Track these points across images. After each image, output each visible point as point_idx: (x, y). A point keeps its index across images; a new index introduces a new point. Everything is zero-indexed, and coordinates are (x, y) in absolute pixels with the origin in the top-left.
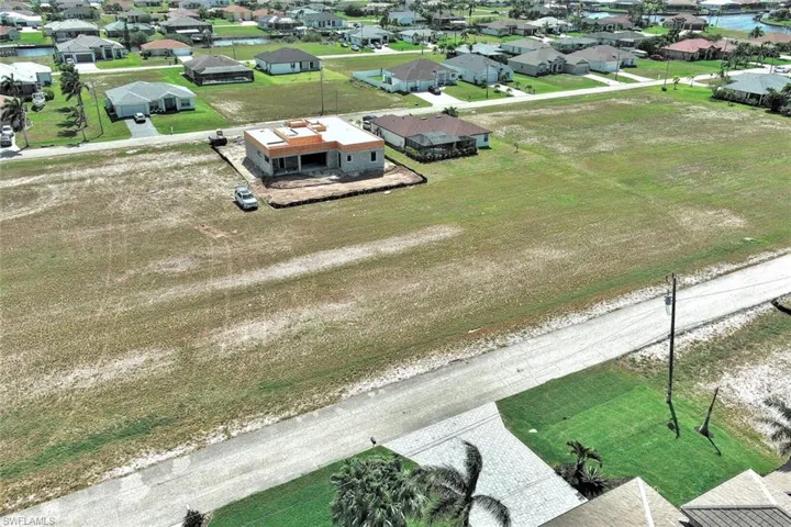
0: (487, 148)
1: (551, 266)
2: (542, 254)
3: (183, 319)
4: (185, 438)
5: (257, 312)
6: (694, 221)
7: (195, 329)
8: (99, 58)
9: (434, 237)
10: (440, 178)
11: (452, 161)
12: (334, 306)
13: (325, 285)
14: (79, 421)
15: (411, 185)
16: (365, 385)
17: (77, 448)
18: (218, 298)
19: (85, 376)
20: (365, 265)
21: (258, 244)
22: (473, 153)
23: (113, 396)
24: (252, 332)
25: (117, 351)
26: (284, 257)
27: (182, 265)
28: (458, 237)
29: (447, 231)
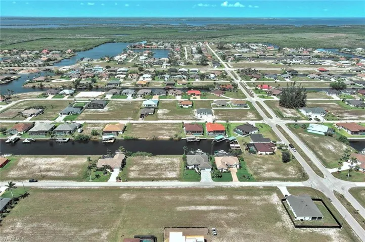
1: (171, 195)
2: (168, 198)
5: (221, 200)
6: (133, 196)
9: (183, 208)
12: (210, 198)
13: (209, 203)
16: (212, 187)
18: (226, 205)
19: (244, 198)
20: (199, 205)
21: (216, 216)
23: (239, 195)
24: (222, 198)
26: (213, 211)
28: (178, 206)
29: (179, 209)
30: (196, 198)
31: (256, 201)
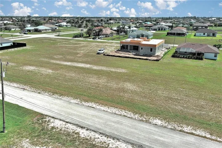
0: (214, 60)
8: (159, 30)
10: (167, 61)
11: (185, 59)
15: (150, 60)
22: (202, 59)
24: (30, 68)
27: (59, 57)
29: (122, 71)
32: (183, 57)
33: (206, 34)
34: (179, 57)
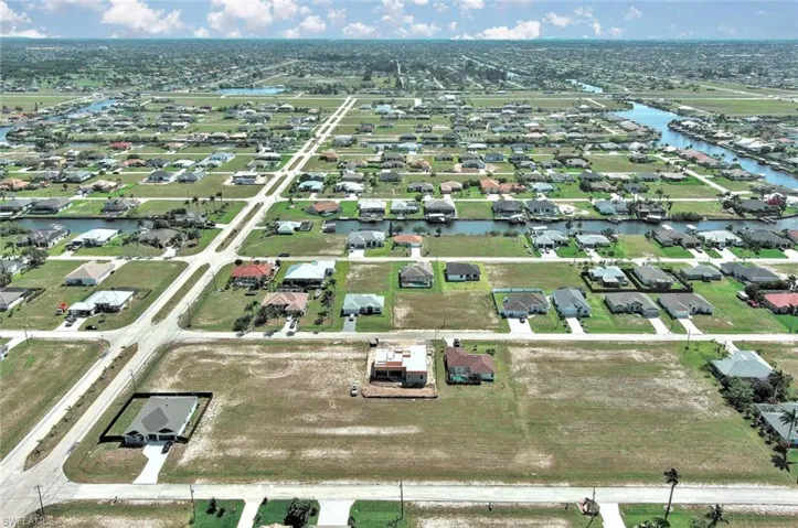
0: (492, 381)
1: (434, 461)
2: (438, 453)
3: (299, 441)
4: (276, 480)
5: (321, 446)
7: (299, 447)
8: (368, 246)
10: (446, 396)
11: (463, 386)
12: (344, 452)
13: (349, 441)
14: (257, 466)
15: (428, 398)
16: (329, 482)
17: (253, 474)
18: (314, 436)
19: (265, 453)
20: (370, 437)
22: (479, 383)
23: (271, 461)
24: (314, 453)
25: (276, 448)
26: (346, 424)
27: (313, 418)
28: (415, 435)
29: (413, 430)
30: (373, 452)
31: (241, 446)
32: (461, 383)
33: (464, 277)
34: (455, 383)
